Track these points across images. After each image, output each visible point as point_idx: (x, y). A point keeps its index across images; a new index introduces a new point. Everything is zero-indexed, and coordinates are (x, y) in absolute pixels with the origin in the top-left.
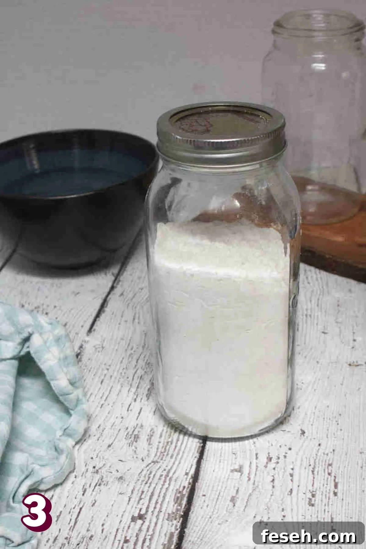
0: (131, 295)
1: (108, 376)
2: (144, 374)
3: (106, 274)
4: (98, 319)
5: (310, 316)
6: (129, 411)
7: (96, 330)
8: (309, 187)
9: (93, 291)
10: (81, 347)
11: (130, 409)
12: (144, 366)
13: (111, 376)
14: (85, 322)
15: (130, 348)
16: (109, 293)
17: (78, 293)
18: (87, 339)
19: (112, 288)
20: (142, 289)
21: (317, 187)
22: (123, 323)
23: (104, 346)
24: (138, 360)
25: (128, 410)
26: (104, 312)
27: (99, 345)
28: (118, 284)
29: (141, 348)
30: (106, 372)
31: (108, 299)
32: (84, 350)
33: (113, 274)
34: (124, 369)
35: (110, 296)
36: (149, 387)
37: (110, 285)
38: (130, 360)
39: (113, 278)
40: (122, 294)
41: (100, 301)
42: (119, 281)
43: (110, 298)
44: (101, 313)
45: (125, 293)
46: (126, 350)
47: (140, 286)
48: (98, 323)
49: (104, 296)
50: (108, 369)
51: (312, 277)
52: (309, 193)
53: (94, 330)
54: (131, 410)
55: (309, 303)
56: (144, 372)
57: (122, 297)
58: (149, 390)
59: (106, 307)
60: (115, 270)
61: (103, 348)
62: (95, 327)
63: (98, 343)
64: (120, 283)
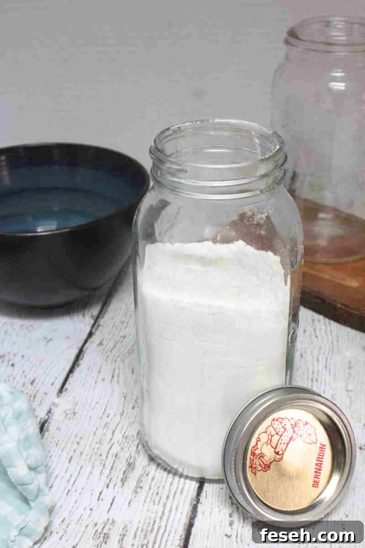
0: (111, 344)
1: (78, 452)
2: (120, 452)
3: (84, 316)
4: (71, 375)
5: (317, 380)
6: (100, 501)
7: (68, 390)
8: (322, 215)
9: (68, 338)
10: (49, 412)
11: (101, 498)
12: (120, 441)
13: (81, 453)
14: (56, 378)
15: (106, 415)
16: (86, 341)
17: (51, 340)
18: (57, 401)
19: (90, 334)
20: (124, 337)
21: (330, 216)
22: (99, 381)
23: (76, 411)
24: (113, 432)
25: (98, 499)
26: (78, 366)
27: (71, 410)
28: (96, 329)
29: (119, 416)
30: (76, 446)
31: (84, 349)
32: (52, 415)
33: (92, 316)
34: (97, 443)
35: (87, 345)
36: (124, 469)
37: (88, 329)
38: (105, 431)
39: (92, 322)
40: (101, 344)
41: (76, 351)
42: (99, 325)
43: (87, 348)
44: (76, 367)
45: (105, 342)
46: (101, 418)
47: (121, 334)
48: (70, 380)
49: (80, 345)
50: (78, 443)
51: (320, 329)
52: (320, 222)
53: (66, 390)
54: (102, 500)
55: (316, 364)
56: (120, 448)
57: (100, 347)
58: (124, 472)
59: (82, 359)
60: (95, 311)
61: (75, 413)
62: (67, 386)
63: (69, 407)
64: (100, 328)
